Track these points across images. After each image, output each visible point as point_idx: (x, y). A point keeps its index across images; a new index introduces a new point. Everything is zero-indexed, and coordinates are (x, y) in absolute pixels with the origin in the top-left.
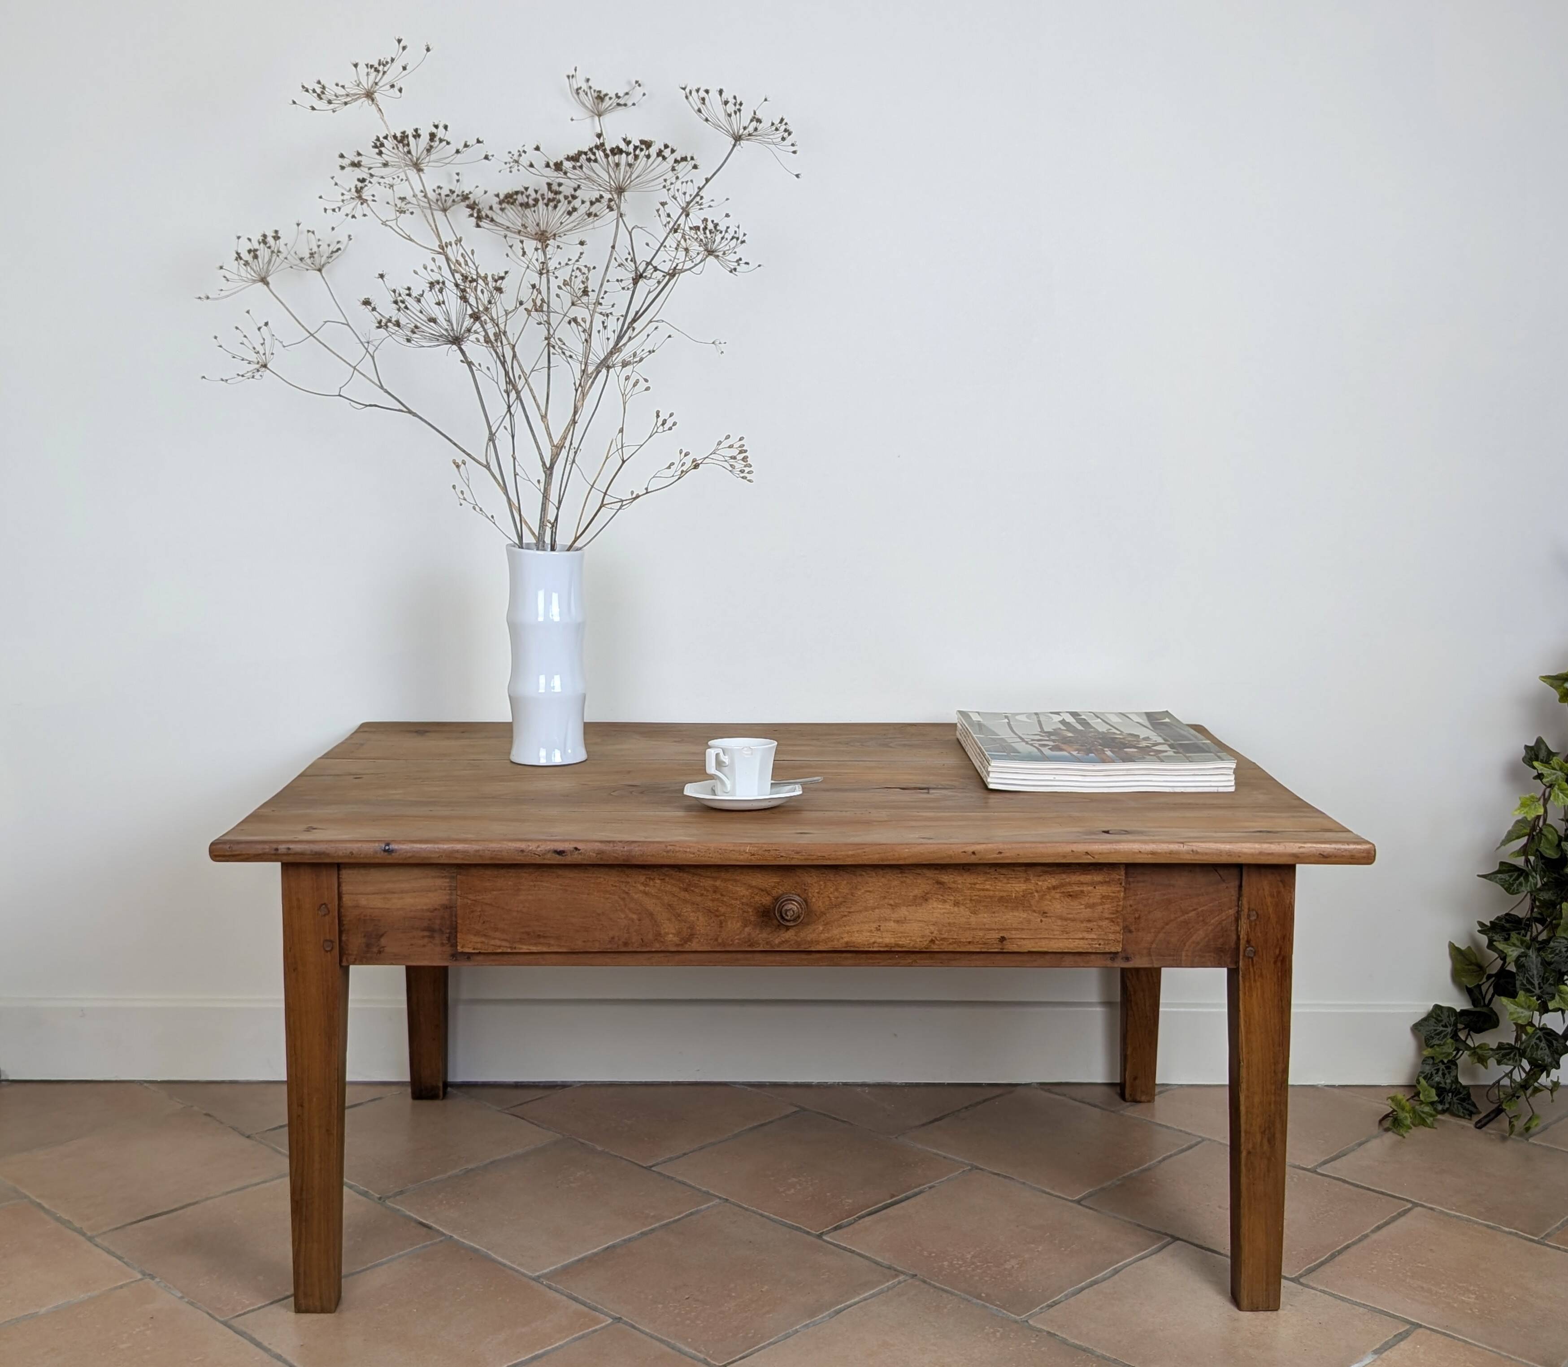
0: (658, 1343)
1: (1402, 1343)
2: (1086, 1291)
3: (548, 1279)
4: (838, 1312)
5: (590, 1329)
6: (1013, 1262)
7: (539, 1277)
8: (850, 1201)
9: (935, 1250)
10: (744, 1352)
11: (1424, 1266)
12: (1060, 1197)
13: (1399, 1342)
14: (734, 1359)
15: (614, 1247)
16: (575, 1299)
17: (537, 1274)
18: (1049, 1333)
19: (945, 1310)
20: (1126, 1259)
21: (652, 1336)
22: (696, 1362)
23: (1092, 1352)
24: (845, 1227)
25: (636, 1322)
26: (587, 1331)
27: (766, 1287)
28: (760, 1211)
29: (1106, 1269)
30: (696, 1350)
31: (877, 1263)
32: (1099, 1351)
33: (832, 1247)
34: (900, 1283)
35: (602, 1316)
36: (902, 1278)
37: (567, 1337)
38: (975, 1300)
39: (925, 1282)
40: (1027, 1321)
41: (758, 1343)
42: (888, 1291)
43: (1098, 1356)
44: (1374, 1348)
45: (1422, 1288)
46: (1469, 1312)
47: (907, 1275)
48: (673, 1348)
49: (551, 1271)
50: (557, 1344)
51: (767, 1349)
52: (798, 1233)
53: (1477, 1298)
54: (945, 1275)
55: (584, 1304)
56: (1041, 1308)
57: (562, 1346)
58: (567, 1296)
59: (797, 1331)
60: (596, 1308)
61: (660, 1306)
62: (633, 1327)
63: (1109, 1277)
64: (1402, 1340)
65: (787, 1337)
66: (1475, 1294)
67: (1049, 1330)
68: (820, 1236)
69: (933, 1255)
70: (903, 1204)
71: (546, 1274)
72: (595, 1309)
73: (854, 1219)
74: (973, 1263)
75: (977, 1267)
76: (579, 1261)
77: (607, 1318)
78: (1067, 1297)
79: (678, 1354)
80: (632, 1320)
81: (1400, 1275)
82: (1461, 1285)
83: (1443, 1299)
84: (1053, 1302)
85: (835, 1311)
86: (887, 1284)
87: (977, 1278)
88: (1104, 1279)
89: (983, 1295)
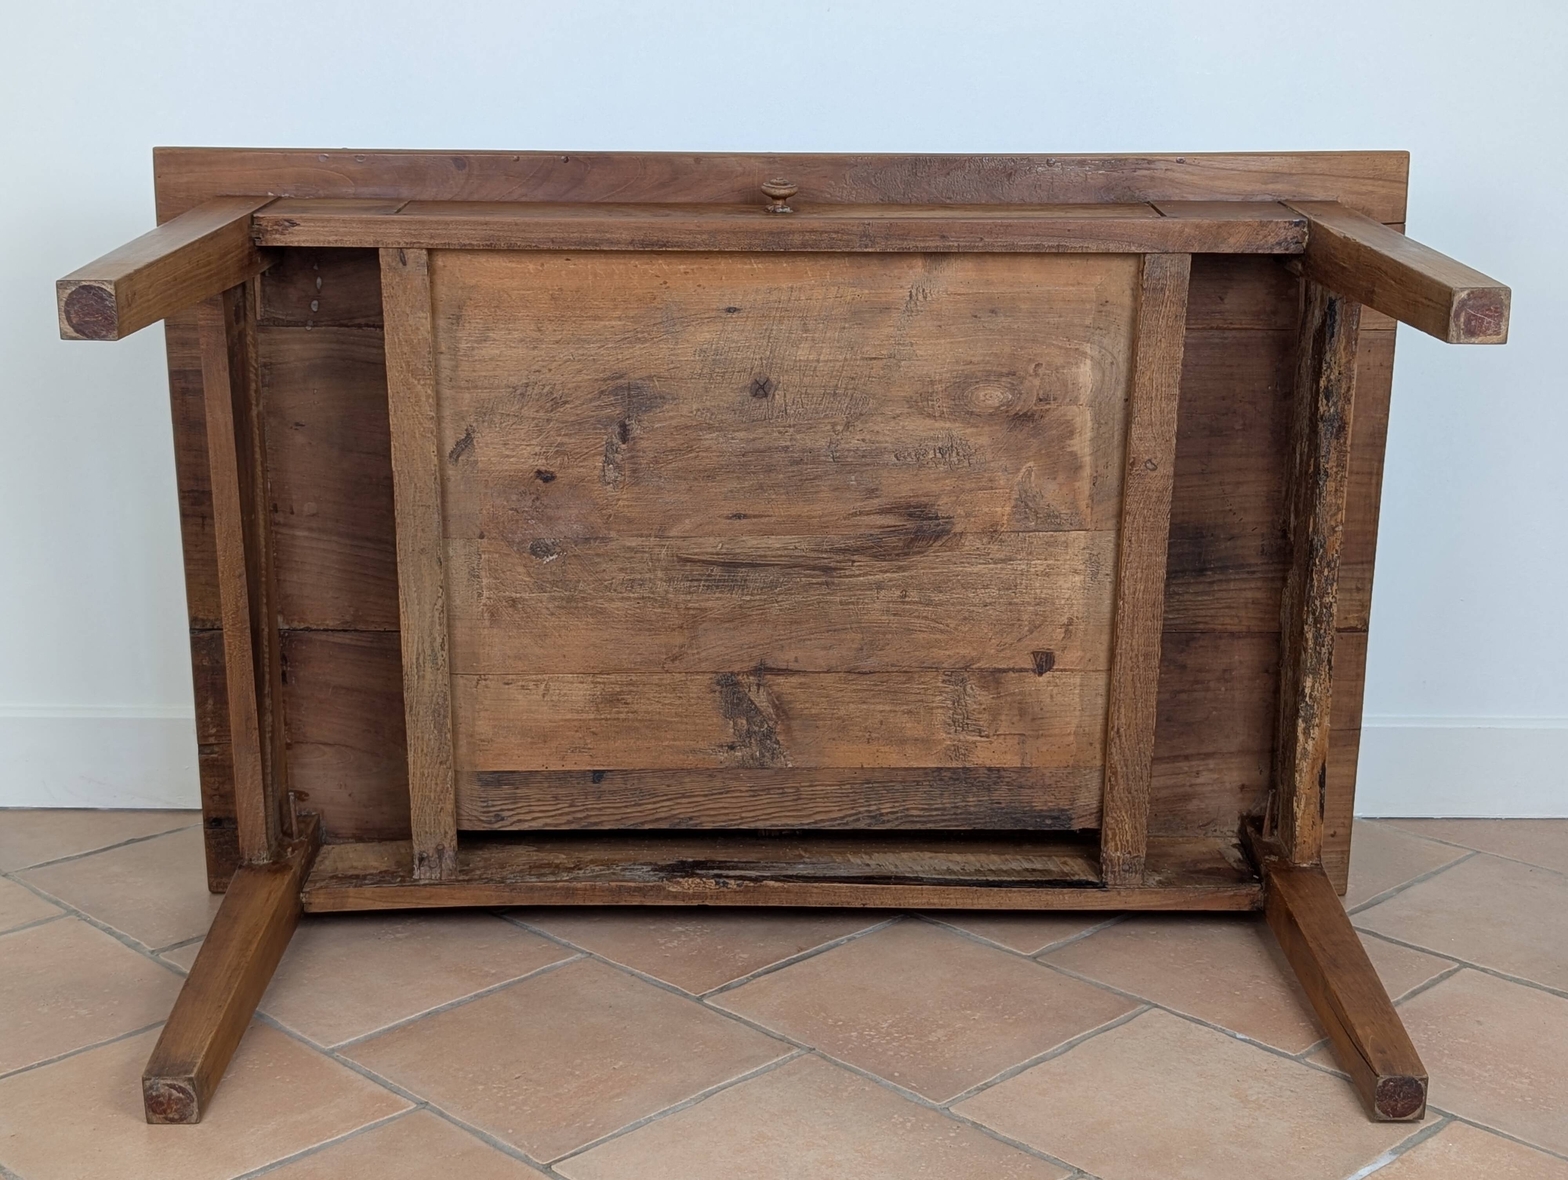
0: (468, 1136)
1: (1430, 1140)
2: (1029, 1070)
3: (344, 1053)
4: (707, 1096)
5: (386, 1118)
6: (940, 1033)
7: (333, 1050)
8: (745, 956)
9: (842, 1017)
10: (577, 1146)
11: (1467, 1041)
12: (1011, 952)
13: (1426, 1138)
14: (563, 1156)
15: (437, 1012)
16: (374, 1079)
17: (332, 1046)
18: (974, 1123)
19: (845, 1094)
20: (1085, 1030)
21: (463, 1127)
22: (514, 1159)
23: (1027, 1150)
24: (734, 988)
25: (446, 1109)
26: (381, 1119)
27: (621, 1063)
28: (630, 968)
29: (1060, 1042)
30: (516, 1144)
31: (767, 1034)
32: (1036, 1148)
33: (714, 1013)
34: (792, 1058)
35: (404, 1100)
36: (795, 1052)
37: (354, 1126)
38: (885, 1081)
39: (824, 1057)
40: (948, 1108)
41: (598, 1135)
42: (775, 1069)
43: (1034, 1155)
44: (1393, 1147)
45: (1462, 1070)
46: (1520, 1100)
47: (802, 1049)
48: (487, 1142)
49: (350, 1043)
50: (340, 1136)
51: (607, 1143)
52: (673, 995)
53: (1531, 1084)
54: (851, 1049)
55: (384, 1085)
56: (969, 1092)
57: (345, 1139)
58: (364, 1075)
59: (650, 1120)
60: (399, 1089)
61: (481, 1087)
62: (442, 1114)
63: (1060, 1054)
64: (1430, 1136)
65: (636, 1127)
66: (1530, 1078)
67: (975, 1119)
68: (700, 1000)
69: (840, 1023)
70: (812, 960)
71: (343, 1047)
72: (397, 1092)
73: (747, 978)
74: (888, 1034)
75: (893, 1039)
76: (389, 1029)
77: (410, 1102)
78: (1004, 1078)
79: (492, 1148)
80: (440, 1105)
81: (1435, 1053)
82: (1511, 1066)
83: (1488, 1084)
84: (985, 1084)
85: (704, 1094)
86: (775, 1060)
87: (891, 1053)
88: (1054, 1056)
89: (896, 1074)
